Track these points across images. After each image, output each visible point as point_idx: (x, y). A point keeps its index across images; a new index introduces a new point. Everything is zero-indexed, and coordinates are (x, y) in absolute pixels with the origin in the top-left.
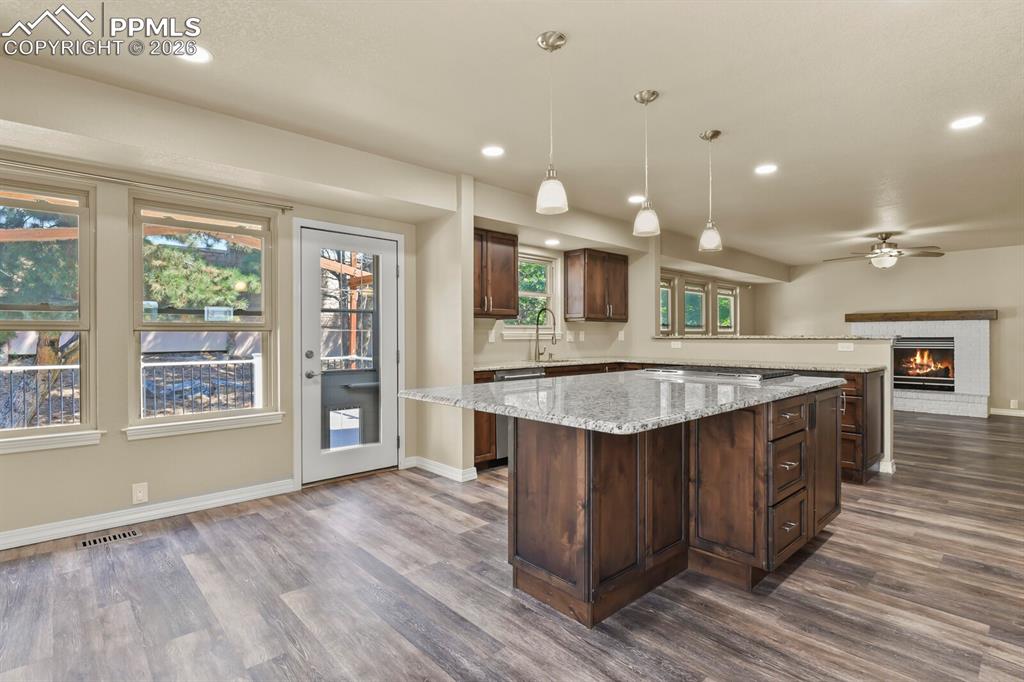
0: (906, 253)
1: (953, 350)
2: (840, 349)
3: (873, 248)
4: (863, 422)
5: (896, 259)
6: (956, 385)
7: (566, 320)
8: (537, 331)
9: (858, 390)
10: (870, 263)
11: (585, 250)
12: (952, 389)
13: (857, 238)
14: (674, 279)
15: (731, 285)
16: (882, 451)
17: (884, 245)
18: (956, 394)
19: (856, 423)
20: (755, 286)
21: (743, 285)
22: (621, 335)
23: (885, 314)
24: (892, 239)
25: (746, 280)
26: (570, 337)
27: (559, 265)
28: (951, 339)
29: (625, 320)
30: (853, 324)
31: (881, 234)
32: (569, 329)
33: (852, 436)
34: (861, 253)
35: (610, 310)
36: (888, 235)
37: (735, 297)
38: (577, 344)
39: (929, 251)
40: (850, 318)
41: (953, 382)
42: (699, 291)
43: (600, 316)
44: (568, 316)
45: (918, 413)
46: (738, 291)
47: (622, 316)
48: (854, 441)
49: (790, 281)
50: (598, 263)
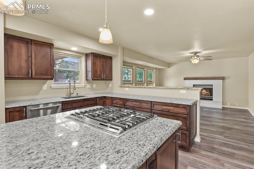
0: (202, 59)
1: (213, 88)
2: (181, 92)
3: (192, 57)
4: (189, 126)
5: (199, 60)
6: (213, 98)
7: (87, 80)
8: (70, 85)
9: (187, 112)
10: (191, 62)
11: (92, 53)
12: (212, 100)
13: (187, 54)
14: (133, 66)
15: (153, 68)
16: (196, 133)
17: (195, 56)
18: (214, 101)
19: (186, 126)
20: (160, 69)
21: (156, 69)
22: (110, 85)
23: (195, 78)
24: (197, 54)
25: (157, 67)
26: (88, 86)
27: (83, 59)
28: (212, 85)
29: (111, 80)
30: (186, 80)
31: (194, 52)
32: (88, 83)
33: (185, 132)
34: (188, 59)
35: (103, 76)
36: (197, 53)
37: (154, 72)
38: (92, 89)
39: (208, 58)
40: (185, 79)
41: (212, 98)
42: (142, 70)
43: (99, 78)
44: (87, 78)
45: (204, 107)
46: (155, 70)
47: (110, 78)
48: (186, 134)
49: (169, 68)
50: (98, 59)
